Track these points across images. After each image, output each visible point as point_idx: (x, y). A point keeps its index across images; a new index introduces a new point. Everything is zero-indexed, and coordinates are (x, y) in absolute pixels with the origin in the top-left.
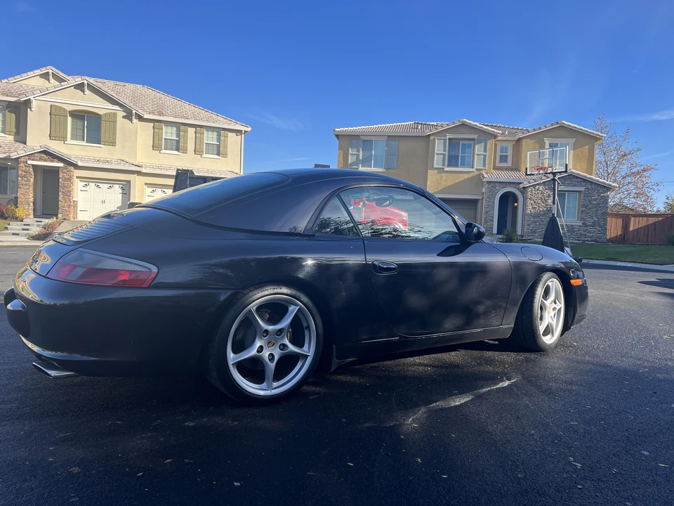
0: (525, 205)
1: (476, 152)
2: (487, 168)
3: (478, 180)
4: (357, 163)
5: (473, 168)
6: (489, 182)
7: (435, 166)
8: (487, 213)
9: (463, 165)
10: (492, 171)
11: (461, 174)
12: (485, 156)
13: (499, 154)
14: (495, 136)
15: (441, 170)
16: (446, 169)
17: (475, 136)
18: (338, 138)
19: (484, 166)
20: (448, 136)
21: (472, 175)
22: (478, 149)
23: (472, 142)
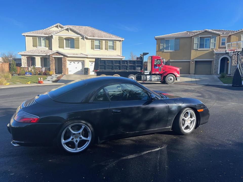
0: (231, 62)
1: (211, 42)
2: (216, 48)
3: (212, 53)
4: (164, 49)
5: (210, 48)
6: (216, 54)
7: (194, 48)
8: (215, 66)
9: (206, 47)
10: (218, 49)
11: (205, 51)
12: (215, 43)
13: (221, 42)
14: (219, 35)
15: (197, 50)
16: (199, 49)
17: (211, 36)
18: (156, 40)
19: (215, 47)
20: (199, 36)
21: (209, 51)
22: (212, 41)
23: (210, 38)
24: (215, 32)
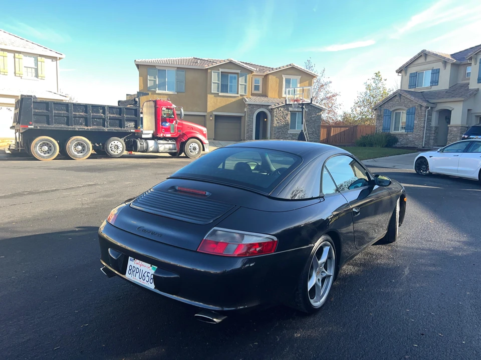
0: (272, 120)
1: (240, 83)
2: (247, 94)
3: (241, 103)
4: (155, 86)
5: (238, 94)
6: (249, 105)
7: (212, 92)
8: (248, 125)
9: (231, 91)
10: (251, 97)
11: (231, 97)
12: (245, 86)
13: (254, 84)
14: (251, 72)
15: (216, 95)
16: (220, 94)
17: (239, 71)
18: (138, 68)
19: (245, 93)
20: (221, 70)
21: (237, 99)
22: (241, 80)
23: (236, 75)
24: (249, 67)
